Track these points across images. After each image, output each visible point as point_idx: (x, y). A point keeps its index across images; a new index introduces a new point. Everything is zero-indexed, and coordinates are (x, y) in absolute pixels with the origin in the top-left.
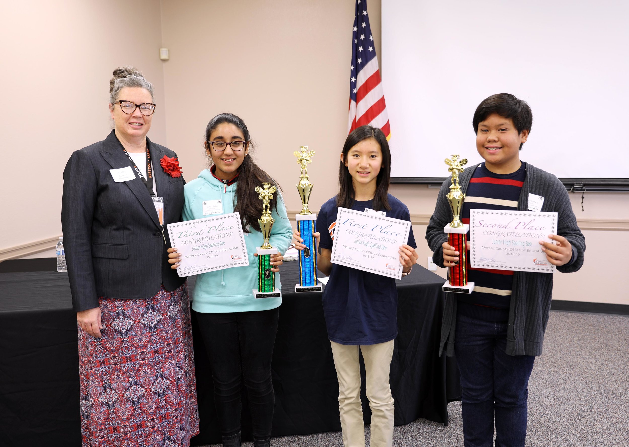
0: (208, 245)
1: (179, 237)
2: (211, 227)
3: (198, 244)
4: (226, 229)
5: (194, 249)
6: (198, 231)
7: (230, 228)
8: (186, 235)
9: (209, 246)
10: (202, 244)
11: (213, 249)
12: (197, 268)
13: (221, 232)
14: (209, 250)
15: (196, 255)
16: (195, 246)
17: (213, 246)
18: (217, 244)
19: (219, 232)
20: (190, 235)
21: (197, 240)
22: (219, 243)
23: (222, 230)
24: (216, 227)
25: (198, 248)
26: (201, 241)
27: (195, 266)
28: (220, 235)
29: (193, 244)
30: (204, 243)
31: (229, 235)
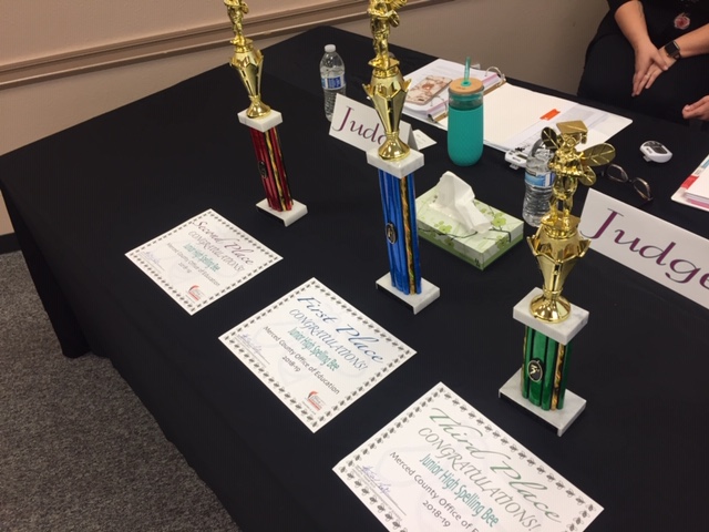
0: (459, 487)
1: (432, 418)
2: (510, 468)
3: (445, 463)
4: (535, 504)
5: (426, 462)
6: (477, 445)
7: (547, 513)
8: (447, 427)
9: (457, 490)
10: (451, 471)
11: (459, 505)
12: (382, 495)
13: (518, 498)
14: (449, 495)
15: (414, 475)
16: (436, 460)
17: (466, 499)
18: (477, 507)
19: (511, 492)
20: (453, 435)
21: (453, 455)
22: (485, 510)
23: (525, 496)
24: (519, 477)
25: (435, 469)
26: (457, 467)
27: (385, 487)
28: (507, 499)
29: (438, 453)
30: (458, 474)
31: (527, 522)
